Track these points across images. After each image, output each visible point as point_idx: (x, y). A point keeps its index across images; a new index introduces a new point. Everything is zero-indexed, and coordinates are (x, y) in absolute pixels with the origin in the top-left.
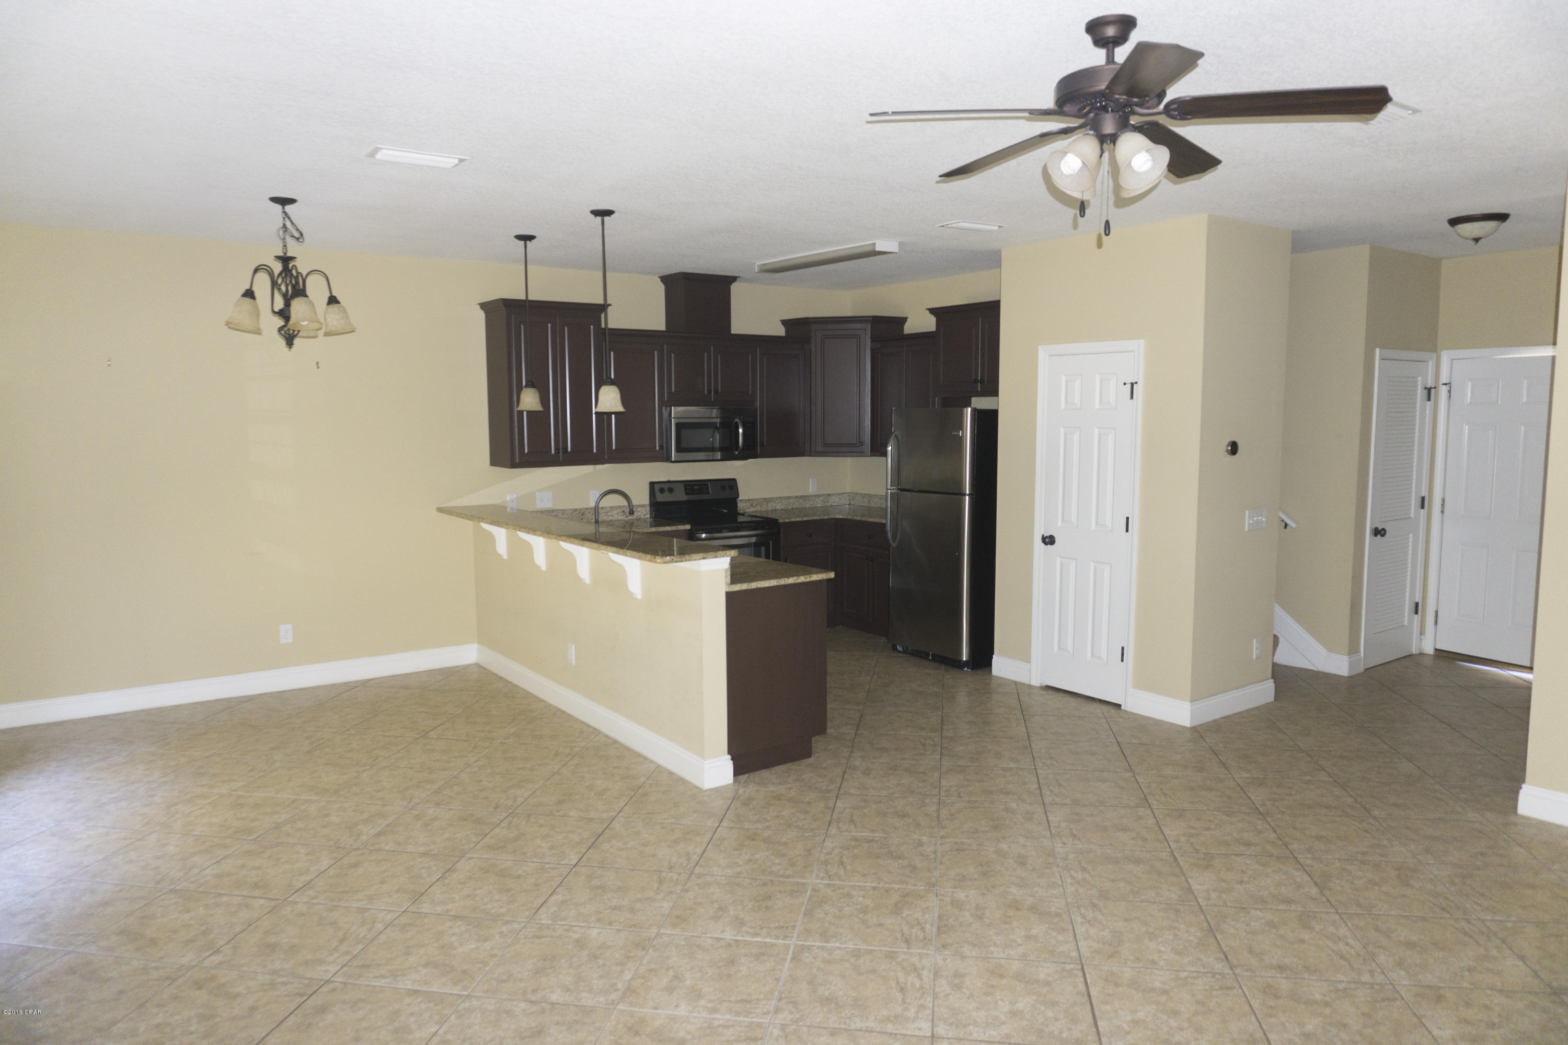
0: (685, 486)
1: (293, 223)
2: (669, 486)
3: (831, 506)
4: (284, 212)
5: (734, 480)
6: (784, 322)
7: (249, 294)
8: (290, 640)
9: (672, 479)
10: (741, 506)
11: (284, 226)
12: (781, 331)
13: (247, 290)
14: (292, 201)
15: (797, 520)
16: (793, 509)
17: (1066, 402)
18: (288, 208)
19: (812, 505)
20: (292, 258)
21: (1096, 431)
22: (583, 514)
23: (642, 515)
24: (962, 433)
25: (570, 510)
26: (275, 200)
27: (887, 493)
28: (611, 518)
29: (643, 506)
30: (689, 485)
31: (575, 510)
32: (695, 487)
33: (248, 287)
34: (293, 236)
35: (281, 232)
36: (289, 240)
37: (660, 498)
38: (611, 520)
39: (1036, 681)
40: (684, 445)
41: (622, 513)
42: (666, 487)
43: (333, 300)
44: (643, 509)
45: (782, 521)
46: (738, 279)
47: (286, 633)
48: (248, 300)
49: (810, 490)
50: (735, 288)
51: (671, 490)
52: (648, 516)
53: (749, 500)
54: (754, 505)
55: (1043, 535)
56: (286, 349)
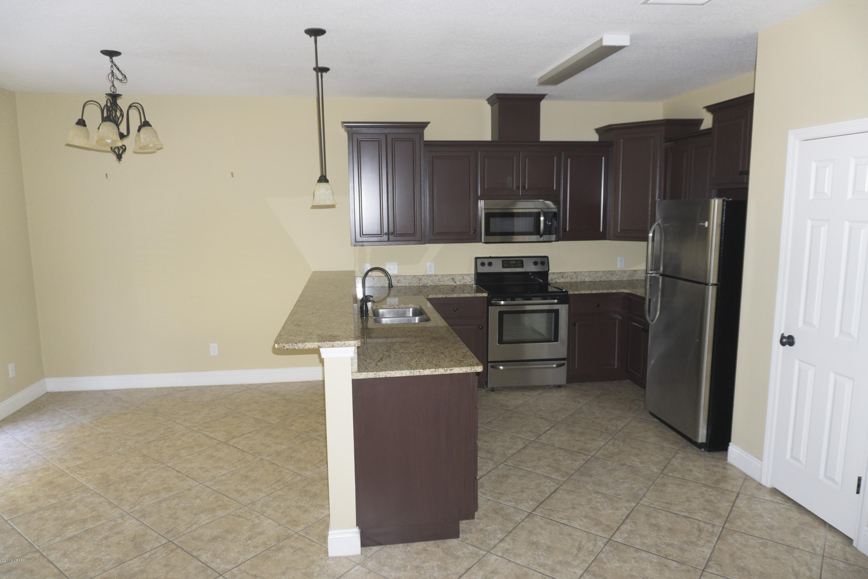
0: (503, 261)
1: (118, 69)
2: (489, 261)
3: (637, 280)
4: (112, 62)
5: (547, 257)
6: (598, 131)
7: (81, 123)
8: (216, 354)
9: (492, 256)
10: (551, 278)
11: (112, 72)
12: (595, 138)
13: (79, 120)
14: (117, 54)
15: (586, 292)
16: (600, 281)
17: (815, 192)
18: (115, 59)
19: (618, 279)
20: (119, 95)
21: (847, 224)
22: (420, 280)
23: (468, 282)
24: (708, 224)
25: (410, 276)
26: (105, 52)
27: (646, 277)
28: (442, 283)
29: (469, 275)
30: (506, 261)
31: (414, 276)
32: (512, 262)
33: (80, 118)
34: (117, 79)
35: (110, 76)
36: (116, 83)
37: (481, 270)
38: (443, 285)
39: (767, 482)
40: (492, 230)
41: (452, 280)
42: (486, 261)
43: (146, 124)
44: (469, 277)
45: (572, 293)
46: (546, 97)
47: (214, 349)
48: (80, 127)
49: (618, 267)
50: (544, 104)
51: (490, 264)
52: (473, 282)
53: (560, 273)
54: (564, 277)
55: (783, 334)
56: (117, 162)
